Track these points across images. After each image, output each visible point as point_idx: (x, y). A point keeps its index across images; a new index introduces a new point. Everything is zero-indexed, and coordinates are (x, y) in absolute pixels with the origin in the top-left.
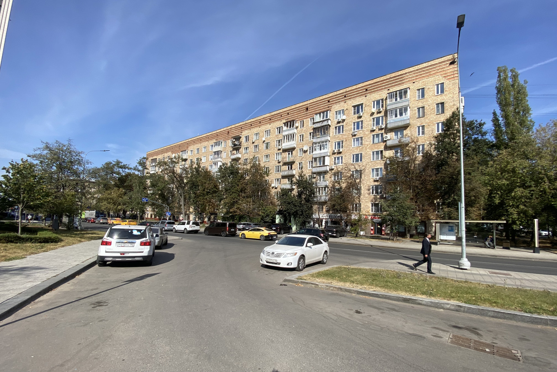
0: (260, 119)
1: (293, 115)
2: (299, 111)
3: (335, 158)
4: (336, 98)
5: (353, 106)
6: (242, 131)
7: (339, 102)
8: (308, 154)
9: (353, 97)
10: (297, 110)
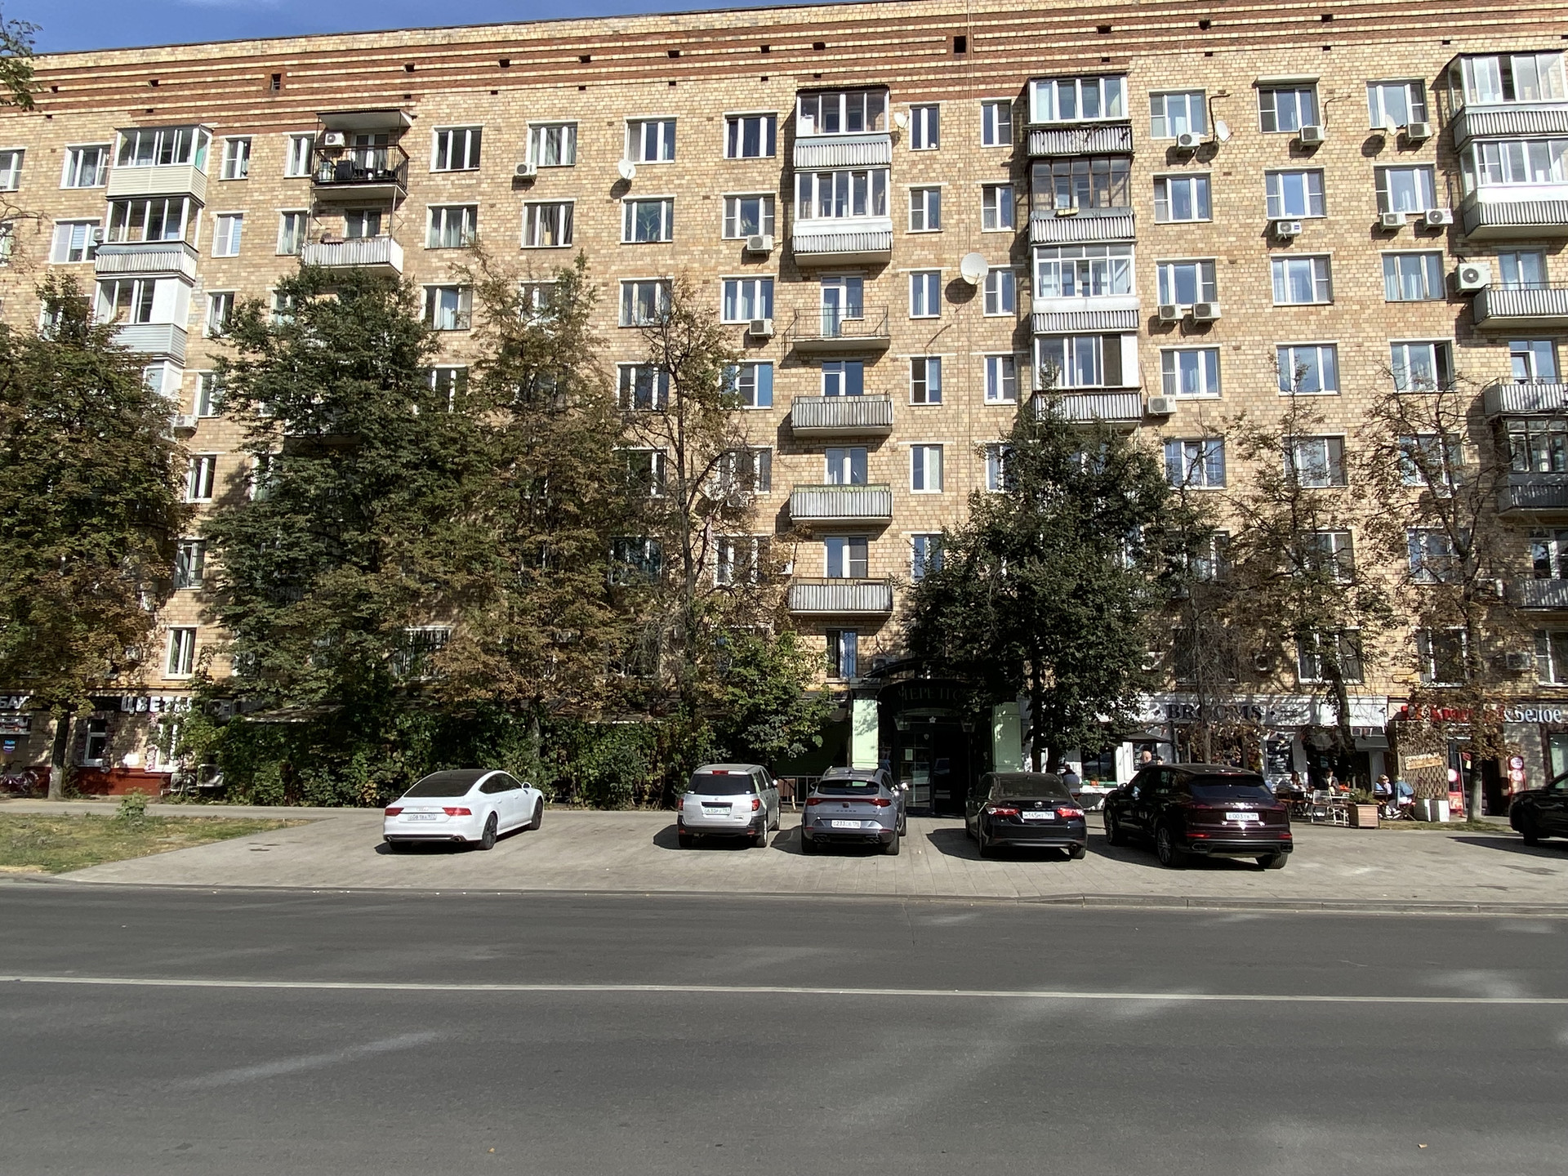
0: (586, 39)
1: (856, 62)
2: (901, 46)
3: (1167, 354)
4: (1148, 20)
5: (1256, 85)
6: (412, 86)
7: (1174, 45)
8: (978, 312)
9: (1255, 41)
10: (884, 35)
